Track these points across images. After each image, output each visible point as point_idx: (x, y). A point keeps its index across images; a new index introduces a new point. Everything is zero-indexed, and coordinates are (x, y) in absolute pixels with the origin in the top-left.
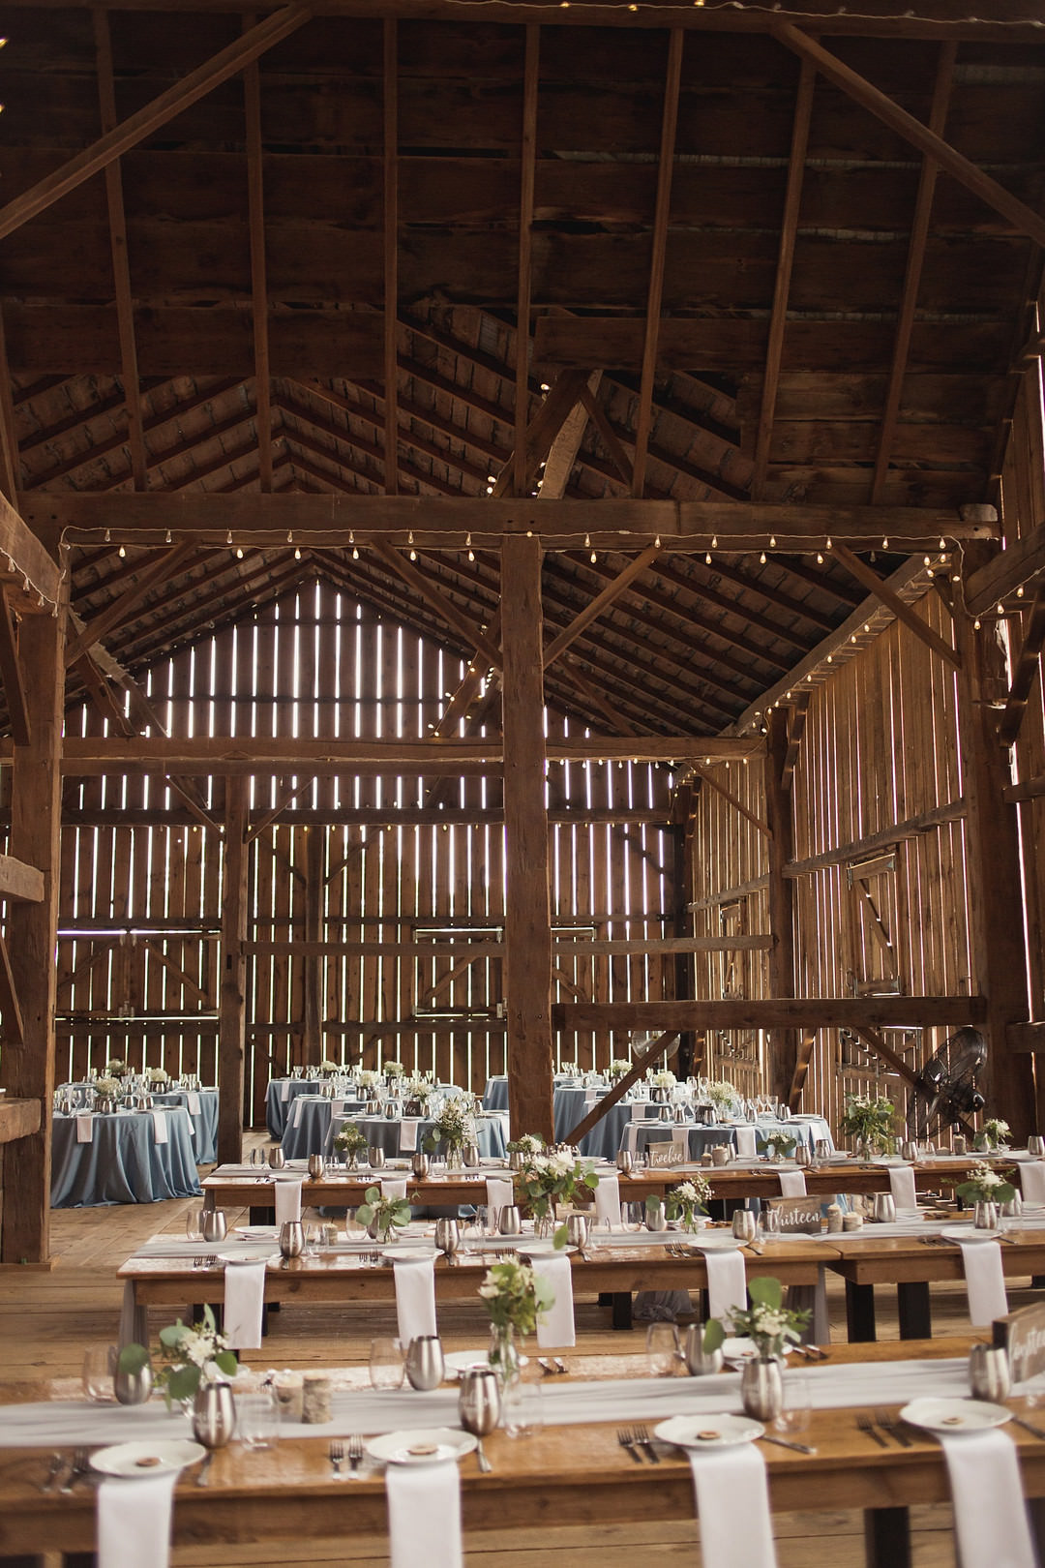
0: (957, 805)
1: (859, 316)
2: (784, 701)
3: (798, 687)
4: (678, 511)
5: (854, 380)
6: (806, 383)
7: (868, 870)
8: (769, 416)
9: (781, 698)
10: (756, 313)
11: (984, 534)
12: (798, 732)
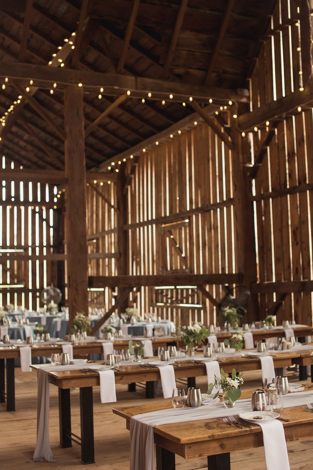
0: (230, 201)
1: (210, 12)
2: (128, 159)
3: (138, 153)
4: (136, 81)
5: (205, 36)
6: (188, 35)
7: (172, 227)
8: (174, 47)
9: (128, 157)
10: (173, 6)
11: (244, 100)
12: (133, 172)
